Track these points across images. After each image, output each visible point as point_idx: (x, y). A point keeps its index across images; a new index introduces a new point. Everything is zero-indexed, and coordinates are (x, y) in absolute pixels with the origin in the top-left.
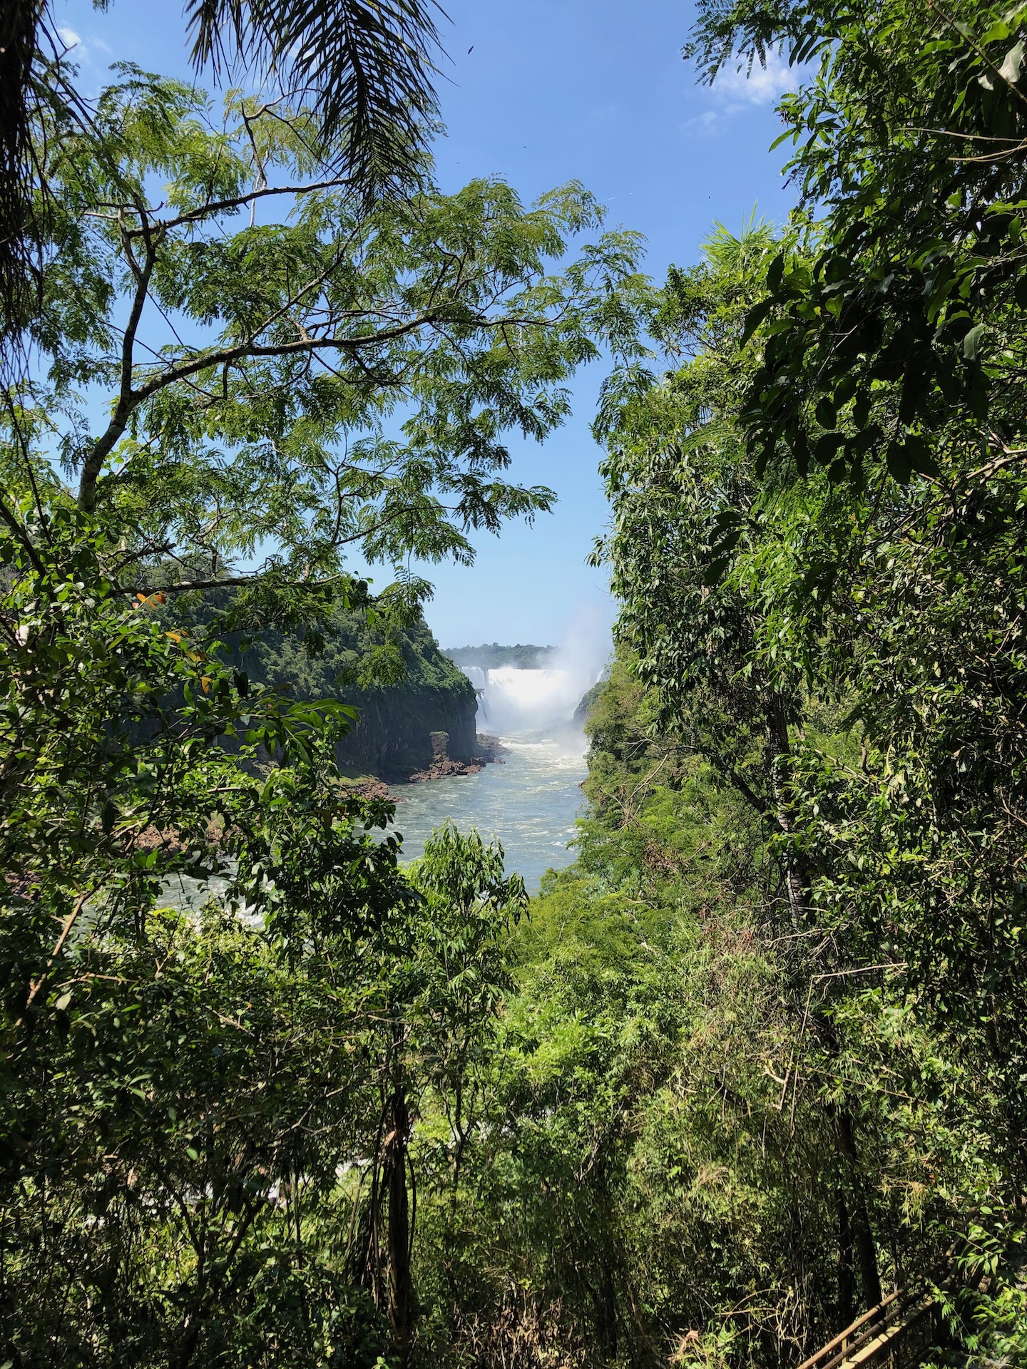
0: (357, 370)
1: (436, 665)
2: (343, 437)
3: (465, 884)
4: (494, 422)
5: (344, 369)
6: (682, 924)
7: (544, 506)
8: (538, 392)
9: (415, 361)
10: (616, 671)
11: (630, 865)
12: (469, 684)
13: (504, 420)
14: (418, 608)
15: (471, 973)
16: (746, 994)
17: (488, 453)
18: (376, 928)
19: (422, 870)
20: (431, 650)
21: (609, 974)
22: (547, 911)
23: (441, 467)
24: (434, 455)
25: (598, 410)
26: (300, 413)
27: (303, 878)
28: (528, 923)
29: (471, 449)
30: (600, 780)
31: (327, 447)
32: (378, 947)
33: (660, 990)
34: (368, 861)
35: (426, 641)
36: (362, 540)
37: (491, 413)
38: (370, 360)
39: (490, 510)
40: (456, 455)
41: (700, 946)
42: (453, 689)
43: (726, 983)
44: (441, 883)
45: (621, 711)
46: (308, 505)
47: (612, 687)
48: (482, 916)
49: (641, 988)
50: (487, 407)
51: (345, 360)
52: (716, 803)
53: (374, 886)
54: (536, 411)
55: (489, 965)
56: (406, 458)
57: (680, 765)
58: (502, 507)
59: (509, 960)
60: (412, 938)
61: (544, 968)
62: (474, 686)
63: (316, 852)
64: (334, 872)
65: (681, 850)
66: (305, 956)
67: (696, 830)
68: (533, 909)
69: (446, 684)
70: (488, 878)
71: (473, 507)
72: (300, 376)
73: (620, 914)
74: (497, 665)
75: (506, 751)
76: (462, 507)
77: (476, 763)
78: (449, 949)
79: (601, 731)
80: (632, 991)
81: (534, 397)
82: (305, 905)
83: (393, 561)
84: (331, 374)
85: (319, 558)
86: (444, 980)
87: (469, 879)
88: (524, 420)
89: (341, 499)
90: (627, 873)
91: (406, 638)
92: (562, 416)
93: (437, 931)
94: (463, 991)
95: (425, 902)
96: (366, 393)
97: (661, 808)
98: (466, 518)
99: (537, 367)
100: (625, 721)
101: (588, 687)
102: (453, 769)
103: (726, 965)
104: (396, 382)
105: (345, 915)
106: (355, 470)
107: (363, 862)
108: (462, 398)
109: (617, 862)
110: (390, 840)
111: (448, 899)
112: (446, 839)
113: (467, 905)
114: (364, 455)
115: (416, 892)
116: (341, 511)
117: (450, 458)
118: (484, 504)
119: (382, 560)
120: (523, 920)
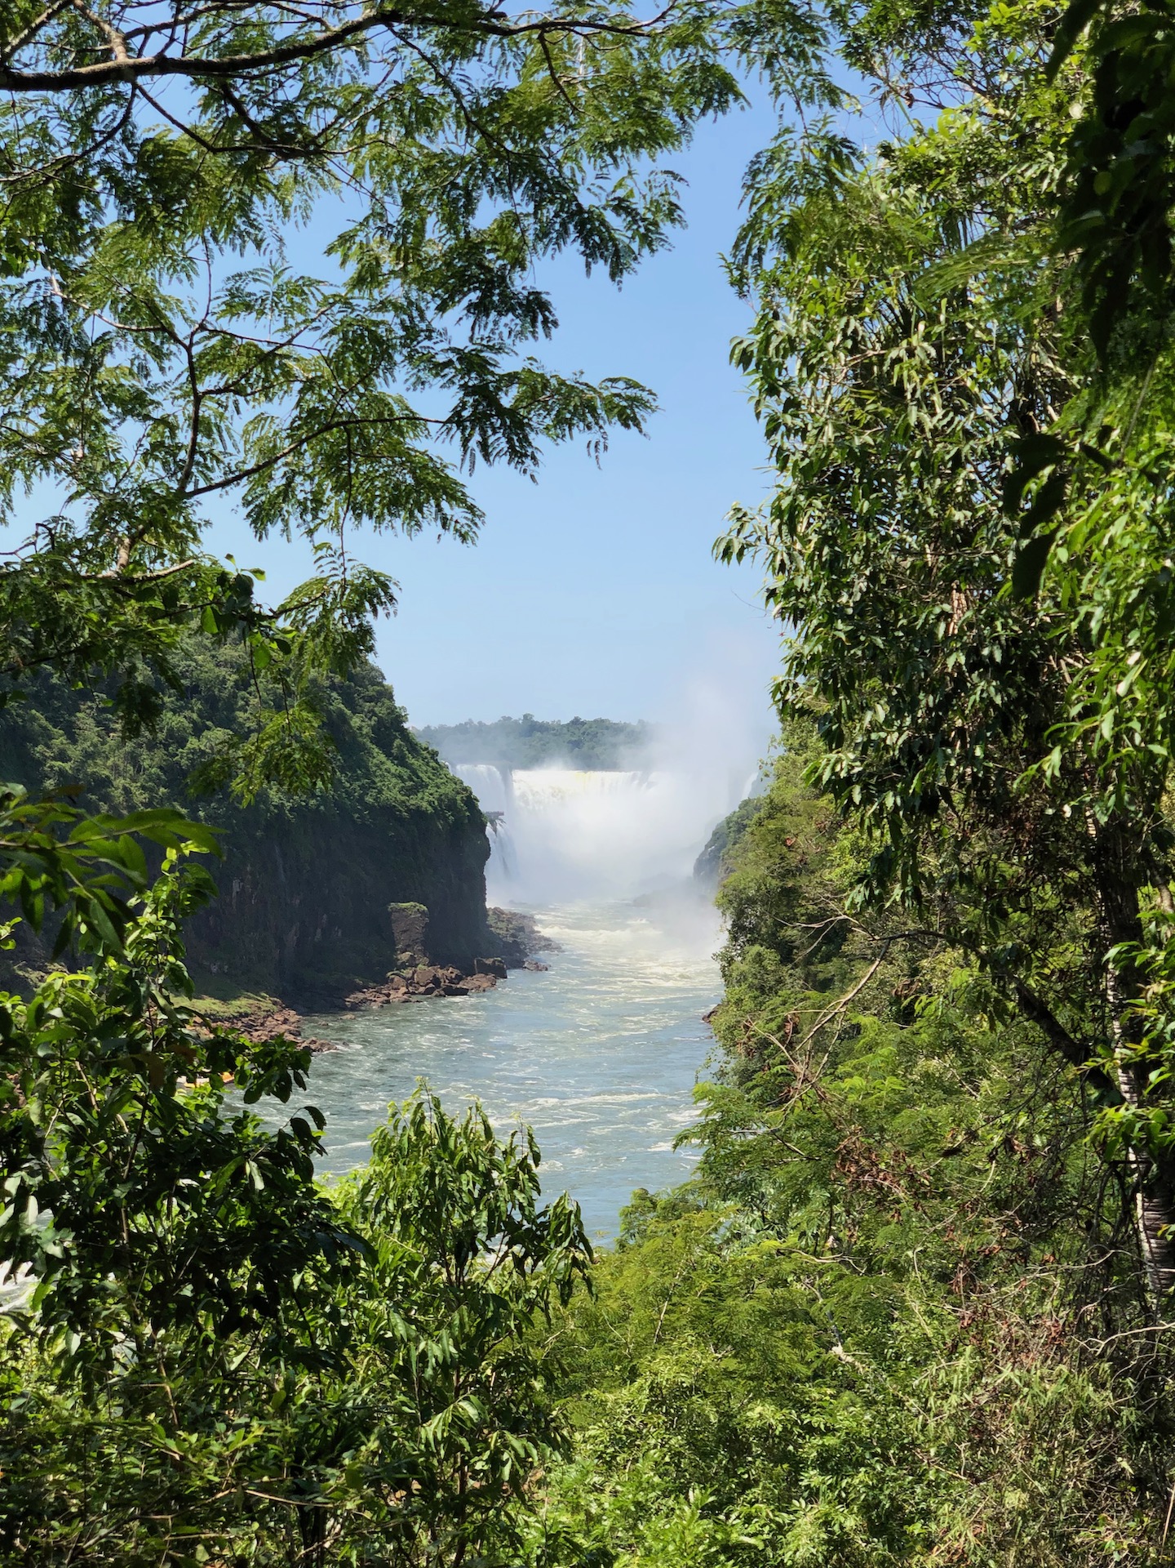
0: (231, 124)
1: (401, 761)
2: (201, 266)
3: (456, 1221)
4: (523, 240)
5: (207, 123)
6: (917, 1306)
7: (628, 419)
8: (616, 175)
9: (356, 107)
10: (784, 774)
11: (808, 1181)
12: (471, 802)
13: (543, 234)
14: (365, 632)
15: (469, 1410)
16: (1050, 1452)
17: (508, 304)
18: (268, 1310)
19: (366, 1190)
20: (391, 729)
21: (763, 1413)
22: (631, 1276)
23: (411, 333)
24: (397, 308)
25: (743, 217)
26: (111, 215)
27: (113, 1206)
28: (589, 1304)
29: (474, 296)
30: (748, 1004)
31: (169, 287)
32: (271, 1352)
33: (868, 1446)
34: (251, 1167)
35: (381, 710)
36: (244, 485)
37: (516, 219)
38: (261, 104)
39: (516, 426)
40: (442, 308)
41: (953, 1351)
42: (438, 813)
43: (1008, 1431)
44: (406, 1218)
45: (794, 859)
46: (128, 412)
47: (776, 809)
48: (492, 1288)
49: (830, 1441)
50: (508, 207)
51: (205, 107)
52: (988, 1051)
53: (264, 1222)
54: (610, 216)
55: (507, 1391)
56: (338, 314)
57: (915, 972)
58: (539, 419)
59: (550, 1379)
60: (345, 1333)
61: (624, 1398)
62: (483, 807)
63: (141, 1151)
64: (180, 1193)
65: (914, 1149)
66: (118, 1370)
67: (945, 1109)
68: (601, 1275)
69: (423, 801)
70: (505, 1207)
71: (479, 420)
72: (111, 135)
73: (785, 1284)
74: (532, 761)
75: (548, 944)
76: (456, 419)
77: (486, 970)
78: (423, 1357)
79: (751, 901)
80: (811, 1448)
81: (608, 185)
82: (118, 1261)
83: (310, 532)
84: (176, 134)
85: (151, 523)
86: (413, 1424)
87: (466, 1209)
88: (585, 236)
89: (198, 400)
90: (802, 1199)
91: (338, 704)
92: (666, 227)
93: (396, 1319)
94: (452, 1447)
95: (372, 1256)
96: (251, 174)
97: (872, 1060)
98: (465, 442)
99: (615, 122)
100: (803, 881)
101: (724, 808)
102: (436, 981)
103: (1009, 1391)
104: (313, 150)
105: (201, 1284)
106: (228, 339)
107: (240, 1171)
108: (454, 185)
109: (780, 1175)
110: (298, 1124)
111: (421, 1252)
112: (418, 1124)
113: (461, 1264)
114: (249, 307)
115: (354, 1236)
116: (197, 424)
117: (430, 314)
118: (502, 412)
119: (286, 529)
120: (580, 1296)
